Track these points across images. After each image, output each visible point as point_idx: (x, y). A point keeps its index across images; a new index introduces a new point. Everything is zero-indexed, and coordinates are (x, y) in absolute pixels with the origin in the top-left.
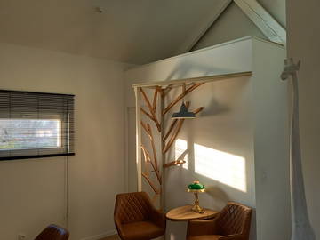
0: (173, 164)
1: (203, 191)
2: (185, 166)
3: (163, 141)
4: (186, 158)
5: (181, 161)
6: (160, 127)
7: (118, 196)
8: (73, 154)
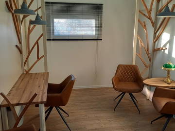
0: (159, 49)
1: (173, 69)
2: (167, 52)
3: (155, 34)
4: (167, 47)
5: (164, 48)
6: (154, 24)
7: (119, 65)
8: (101, 40)
